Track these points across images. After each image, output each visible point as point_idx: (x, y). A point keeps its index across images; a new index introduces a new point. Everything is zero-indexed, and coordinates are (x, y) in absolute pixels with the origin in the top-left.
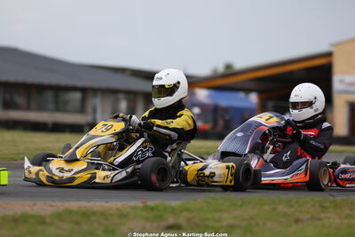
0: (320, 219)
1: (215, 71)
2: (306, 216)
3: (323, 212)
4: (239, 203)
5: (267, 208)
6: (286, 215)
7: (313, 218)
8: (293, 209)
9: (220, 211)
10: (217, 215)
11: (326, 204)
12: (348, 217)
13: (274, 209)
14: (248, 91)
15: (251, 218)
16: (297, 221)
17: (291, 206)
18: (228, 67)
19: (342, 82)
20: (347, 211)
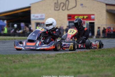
0: (22, 61)
2: (17, 61)
3: (23, 59)
5: (5, 58)
6: (11, 60)
7: (19, 61)
8: (13, 58)
11: (24, 56)
12: (31, 60)
13: (7, 58)
14: (4, 20)
16: (14, 62)
17: (13, 57)
19: (34, 16)
20: (30, 59)
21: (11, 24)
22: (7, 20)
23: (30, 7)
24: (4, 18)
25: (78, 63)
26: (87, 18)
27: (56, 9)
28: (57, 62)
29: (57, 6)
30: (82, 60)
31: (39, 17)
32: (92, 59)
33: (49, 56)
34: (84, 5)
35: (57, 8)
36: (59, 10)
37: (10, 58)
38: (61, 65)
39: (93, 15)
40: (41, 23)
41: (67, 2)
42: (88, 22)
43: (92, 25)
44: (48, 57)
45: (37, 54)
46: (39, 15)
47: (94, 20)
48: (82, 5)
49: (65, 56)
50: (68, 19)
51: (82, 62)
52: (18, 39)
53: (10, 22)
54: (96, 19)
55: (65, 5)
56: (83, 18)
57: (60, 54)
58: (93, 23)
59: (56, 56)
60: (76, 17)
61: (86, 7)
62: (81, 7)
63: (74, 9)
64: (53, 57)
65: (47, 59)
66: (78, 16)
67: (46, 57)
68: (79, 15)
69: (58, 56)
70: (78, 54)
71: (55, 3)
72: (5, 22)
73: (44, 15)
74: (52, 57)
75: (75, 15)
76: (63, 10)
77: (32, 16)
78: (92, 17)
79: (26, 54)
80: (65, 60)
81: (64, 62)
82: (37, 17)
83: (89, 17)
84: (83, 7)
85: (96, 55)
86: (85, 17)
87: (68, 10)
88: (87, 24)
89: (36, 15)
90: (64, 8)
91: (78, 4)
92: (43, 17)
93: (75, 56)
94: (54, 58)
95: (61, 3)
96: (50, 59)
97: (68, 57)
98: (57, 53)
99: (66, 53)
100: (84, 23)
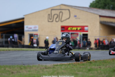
0: (20, 72)
2: (15, 71)
3: (21, 70)
5: (3, 69)
6: (9, 71)
7: (17, 72)
8: (11, 69)
11: (22, 67)
12: (29, 71)
13: (5, 69)
16: (12, 73)
17: (10, 68)
19: (27, 27)
20: (28, 70)
21: (4, 35)
22: (0, 31)
23: (23, 19)
26: (80, 29)
27: (49, 20)
28: (56, 73)
30: (80, 71)
31: (33, 29)
32: (89, 70)
33: (47, 67)
35: (51, 19)
36: (52, 21)
37: (7, 69)
39: (87, 26)
40: (35, 35)
41: (61, 14)
42: (81, 33)
43: (85, 36)
44: (46, 68)
45: (34, 65)
46: (33, 27)
47: (87, 31)
48: (75, 16)
49: (63, 67)
50: (62, 31)
51: (80, 73)
52: (13, 50)
53: (4, 33)
54: (89, 31)
55: (58, 16)
56: (77, 29)
57: (57, 65)
58: (87, 35)
59: (54, 67)
60: (69, 29)
61: (79, 18)
62: (74, 18)
63: (67, 20)
64: (51, 68)
65: (45, 70)
66: (71, 28)
67: (43, 68)
68: (73, 27)
69: (55, 67)
70: (74, 65)
71: (49, 15)
73: (37, 26)
74: (49, 68)
75: (68, 27)
76: (56, 22)
78: (86, 28)
79: (24, 65)
80: (63, 71)
81: (63, 73)
82: (31, 28)
83: (82, 29)
84: (76, 18)
85: (93, 67)
86: (79, 29)
87: (61, 21)
88: (81, 36)
89: (29, 26)
90: (57, 20)
91: (72, 15)
92: (37, 29)
93: (72, 67)
94: (52, 69)
95: (54, 15)
96: (48, 70)
97: (65, 68)
98: (53, 64)
99: (62, 64)
100: (78, 34)
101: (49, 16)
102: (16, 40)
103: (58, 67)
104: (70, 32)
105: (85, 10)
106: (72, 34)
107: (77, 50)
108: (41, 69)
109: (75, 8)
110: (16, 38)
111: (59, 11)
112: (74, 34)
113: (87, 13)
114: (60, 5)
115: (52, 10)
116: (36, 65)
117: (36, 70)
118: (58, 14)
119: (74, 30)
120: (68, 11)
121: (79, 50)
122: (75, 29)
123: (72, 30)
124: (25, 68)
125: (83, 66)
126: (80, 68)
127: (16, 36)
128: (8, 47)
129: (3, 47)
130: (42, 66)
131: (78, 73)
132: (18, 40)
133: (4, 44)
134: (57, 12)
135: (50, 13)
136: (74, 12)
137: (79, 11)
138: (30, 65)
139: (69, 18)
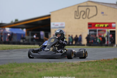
0: (46, 70)
1: (12, 22)
2: (41, 69)
3: (47, 67)
4: (19, 65)
5: (29, 66)
6: (35, 69)
7: (44, 69)
8: (37, 67)
9: (13, 68)
10: (12, 69)
11: (48, 65)
12: (55, 69)
13: (31, 67)
14: (23, 28)
15: (23, 70)
16: (38, 70)
17: (37, 66)
18: (16, 20)
19: (54, 24)
20: (55, 67)
21: (30, 32)
22: (26, 28)
23: (49, 15)
24: (24, 26)
25: (104, 71)
26: (108, 26)
27: (76, 17)
28: (82, 70)
29: (77, 15)
30: (107, 68)
31: (60, 26)
33: (74, 65)
34: (104, 13)
35: (77, 16)
36: (79, 18)
37: (33, 66)
38: (86, 73)
39: (114, 23)
42: (109, 30)
43: (113, 33)
44: (72, 65)
45: (60, 62)
46: (59, 24)
47: (115, 28)
48: (103, 13)
49: (89, 64)
50: (89, 27)
51: (108, 70)
56: (104, 26)
57: (84, 63)
58: (114, 31)
59: (80, 65)
60: (96, 25)
61: (107, 15)
62: (101, 15)
63: (95, 17)
64: (77, 65)
65: (72, 67)
66: (99, 25)
67: (70, 66)
68: (100, 23)
69: (82, 64)
70: (102, 62)
71: (76, 11)
72: (25, 30)
73: (64, 23)
74: (76, 65)
75: (95, 24)
76: (83, 18)
77: (52, 25)
78: (113, 25)
79: (50, 63)
80: (90, 68)
81: (90, 71)
82: (57, 25)
83: (110, 25)
84: (103, 15)
86: (106, 25)
87: (88, 18)
88: (108, 33)
89: (56, 23)
90: (84, 16)
91: (99, 12)
92: (64, 26)
93: (100, 65)
94: (78, 67)
95: (81, 12)
96: (74, 67)
97: (92, 66)
98: (80, 61)
99: (90, 62)
100: (105, 31)
101: (76, 13)
102: (43, 37)
103: (84, 64)
104: (97, 29)
105: (112, 6)
106: (99, 31)
107: (105, 47)
108: (67, 66)
109: (102, 5)
110: (43, 35)
111: (86, 8)
112: (101, 30)
113: (114, 9)
114: (87, 2)
115: (79, 6)
116: (62, 62)
117: (62, 67)
118: (85, 10)
119: (101, 27)
120: (95, 8)
121: (107, 47)
122: (102, 25)
123: (99, 27)
124: (52, 65)
125: (111, 64)
126: (108, 65)
127: (42, 33)
128: (34, 44)
129: (29, 44)
130: (68, 63)
131: (105, 70)
132: (44, 38)
133: (30, 42)
134: (84, 9)
135: (76, 10)
136: (101, 8)
137: (106, 7)
138: (57, 62)
139: (96, 15)
